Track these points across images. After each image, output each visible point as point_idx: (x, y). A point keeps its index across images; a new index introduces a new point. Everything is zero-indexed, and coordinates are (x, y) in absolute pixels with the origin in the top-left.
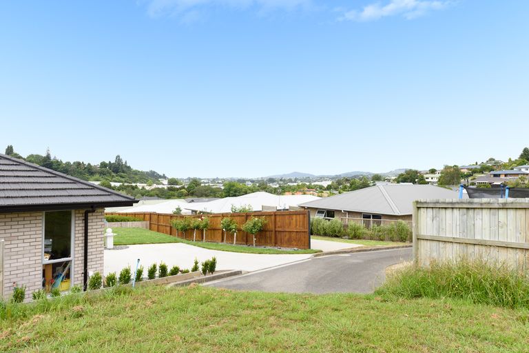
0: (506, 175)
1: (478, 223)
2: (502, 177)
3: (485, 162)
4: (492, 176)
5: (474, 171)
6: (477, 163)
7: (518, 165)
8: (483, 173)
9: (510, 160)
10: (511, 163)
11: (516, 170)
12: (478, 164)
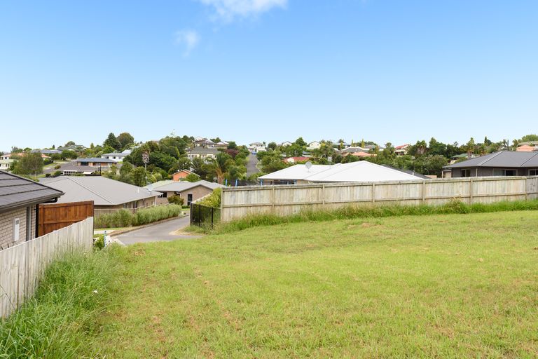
0: (94, 164)
1: (253, 197)
2: (91, 165)
3: (63, 146)
4: (79, 164)
5: (56, 157)
6: (54, 147)
7: (105, 152)
8: (64, 160)
9: (92, 145)
10: (96, 151)
11: (103, 158)
12: (56, 148)
